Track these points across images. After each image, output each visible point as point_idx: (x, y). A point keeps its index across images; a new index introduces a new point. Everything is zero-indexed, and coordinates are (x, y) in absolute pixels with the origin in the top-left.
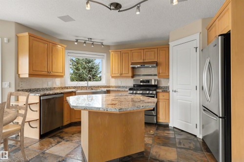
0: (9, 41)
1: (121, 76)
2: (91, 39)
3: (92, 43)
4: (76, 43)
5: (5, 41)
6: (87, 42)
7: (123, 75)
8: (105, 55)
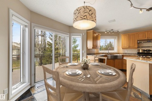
0: (85, 34)
1: (129, 48)
2: (112, 30)
3: (112, 31)
4: (106, 33)
5: (84, 35)
6: (111, 31)
7: (131, 47)
8: (117, 37)
